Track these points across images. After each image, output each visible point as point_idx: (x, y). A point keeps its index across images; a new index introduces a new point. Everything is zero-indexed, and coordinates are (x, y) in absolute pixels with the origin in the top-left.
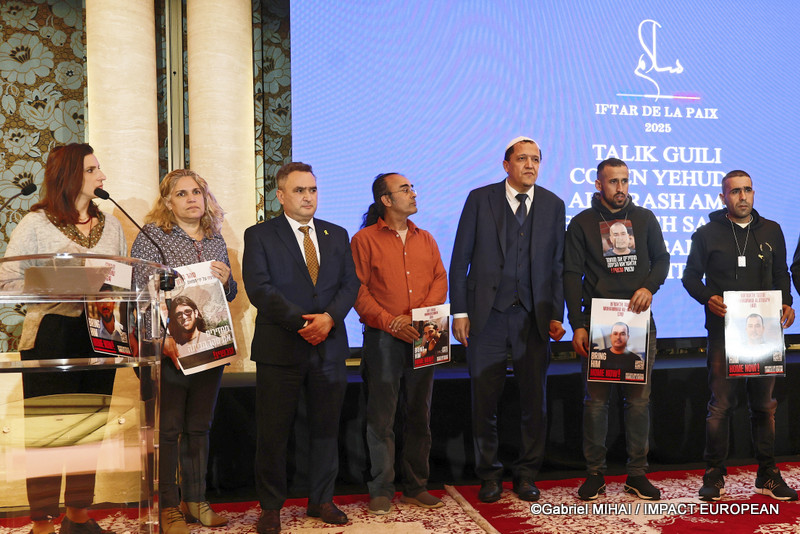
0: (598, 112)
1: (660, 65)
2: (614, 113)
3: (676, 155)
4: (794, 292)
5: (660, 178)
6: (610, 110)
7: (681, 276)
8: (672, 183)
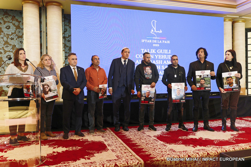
0: (142, 42)
1: (157, 31)
2: (146, 42)
3: (160, 52)
4: (187, 83)
5: (157, 57)
6: (145, 41)
7: (161, 79)
8: (159, 58)
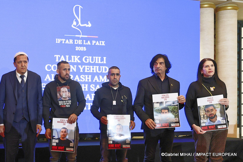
0: (57, 42)
2: (63, 42)
3: (88, 60)
4: (135, 115)
5: (81, 69)
6: (61, 42)
7: (89, 108)
8: (86, 71)
